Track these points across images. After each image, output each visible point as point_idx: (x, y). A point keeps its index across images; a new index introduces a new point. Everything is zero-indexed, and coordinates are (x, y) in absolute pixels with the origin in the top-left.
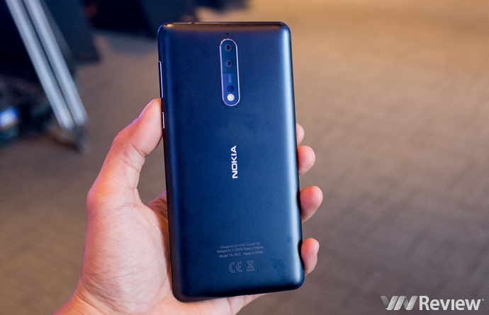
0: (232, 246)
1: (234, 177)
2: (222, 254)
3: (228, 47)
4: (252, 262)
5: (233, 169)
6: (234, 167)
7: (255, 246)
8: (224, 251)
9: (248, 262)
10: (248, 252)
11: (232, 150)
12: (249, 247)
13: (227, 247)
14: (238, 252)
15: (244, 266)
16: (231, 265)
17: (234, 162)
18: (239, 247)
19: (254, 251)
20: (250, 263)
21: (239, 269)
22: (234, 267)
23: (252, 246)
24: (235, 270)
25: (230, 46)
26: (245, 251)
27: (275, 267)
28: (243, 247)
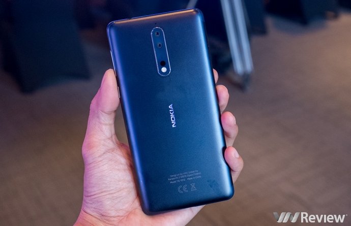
0: (179, 175)
1: (173, 126)
2: (172, 181)
3: (158, 34)
4: (194, 184)
5: (172, 121)
6: (173, 119)
7: (195, 173)
8: (173, 179)
9: (191, 185)
10: (190, 177)
11: (169, 107)
12: (190, 174)
13: (175, 176)
14: (183, 178)
15: (189, 188)
16: (179, 188)
17: (172, 116)
18: (183, 175)
19: (195, 176)
20: (193, 185)
21: (185, 189)
22: (181, 189)
23: (193, 173)
24: (183, 191)
25: (158, 33)
26: (187, 178)
27: (211, 186)
28: (186, 174)
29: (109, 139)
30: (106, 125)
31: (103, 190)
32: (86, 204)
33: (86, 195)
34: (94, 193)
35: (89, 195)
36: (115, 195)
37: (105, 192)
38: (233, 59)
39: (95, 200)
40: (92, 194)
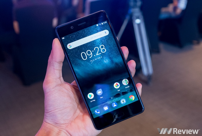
29: (59, 78)
30: (57, 70)
31: (56, 108)
32: (46, 117)
33: (46, 112)
34: (51, 110)
35: (48, 111)
36: (63, 111)
37: (57, 109)
38: (142, 67)
39: (52, 114)
40: (50, 111)
